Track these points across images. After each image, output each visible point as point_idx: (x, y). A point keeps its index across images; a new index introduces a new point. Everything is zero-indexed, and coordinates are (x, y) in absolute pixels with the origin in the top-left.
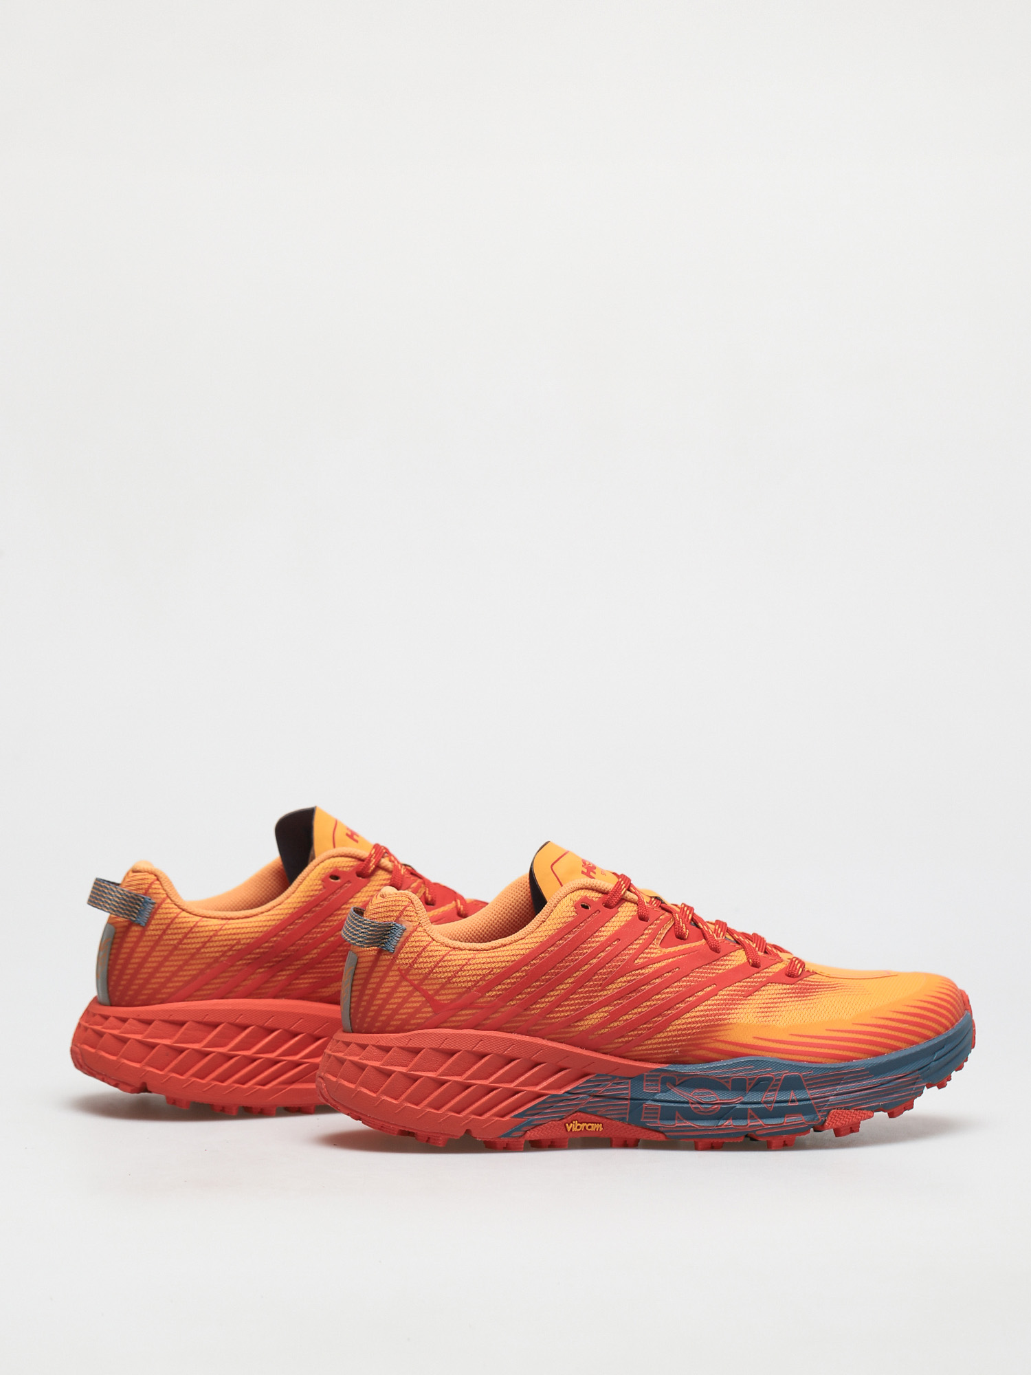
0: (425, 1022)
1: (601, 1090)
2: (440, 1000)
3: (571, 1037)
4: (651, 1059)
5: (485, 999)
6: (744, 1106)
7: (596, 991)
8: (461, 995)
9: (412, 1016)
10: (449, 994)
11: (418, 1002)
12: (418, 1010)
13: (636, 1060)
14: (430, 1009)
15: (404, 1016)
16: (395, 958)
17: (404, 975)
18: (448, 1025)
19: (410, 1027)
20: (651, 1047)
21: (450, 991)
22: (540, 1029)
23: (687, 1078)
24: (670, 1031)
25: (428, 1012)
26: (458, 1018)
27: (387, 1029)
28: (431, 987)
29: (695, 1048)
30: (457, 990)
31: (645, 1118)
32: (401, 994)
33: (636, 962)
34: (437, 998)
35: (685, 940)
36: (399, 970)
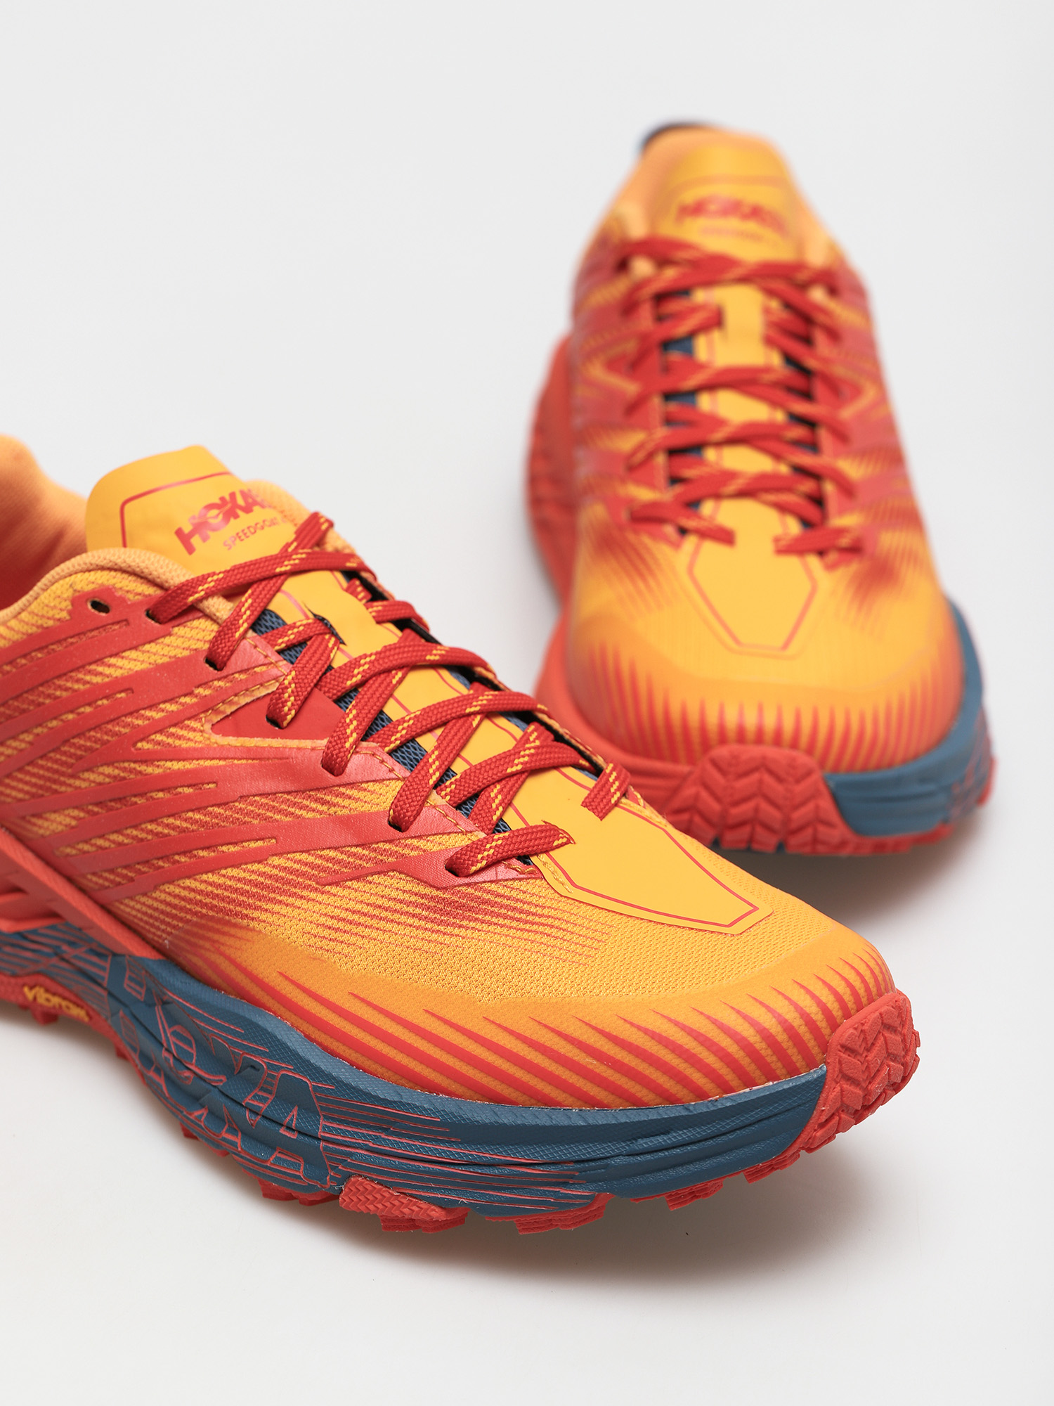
4: (141, 933)
7: (63, 774)
13: (121, 924)
33: (139, 745)
35: (280, 727)
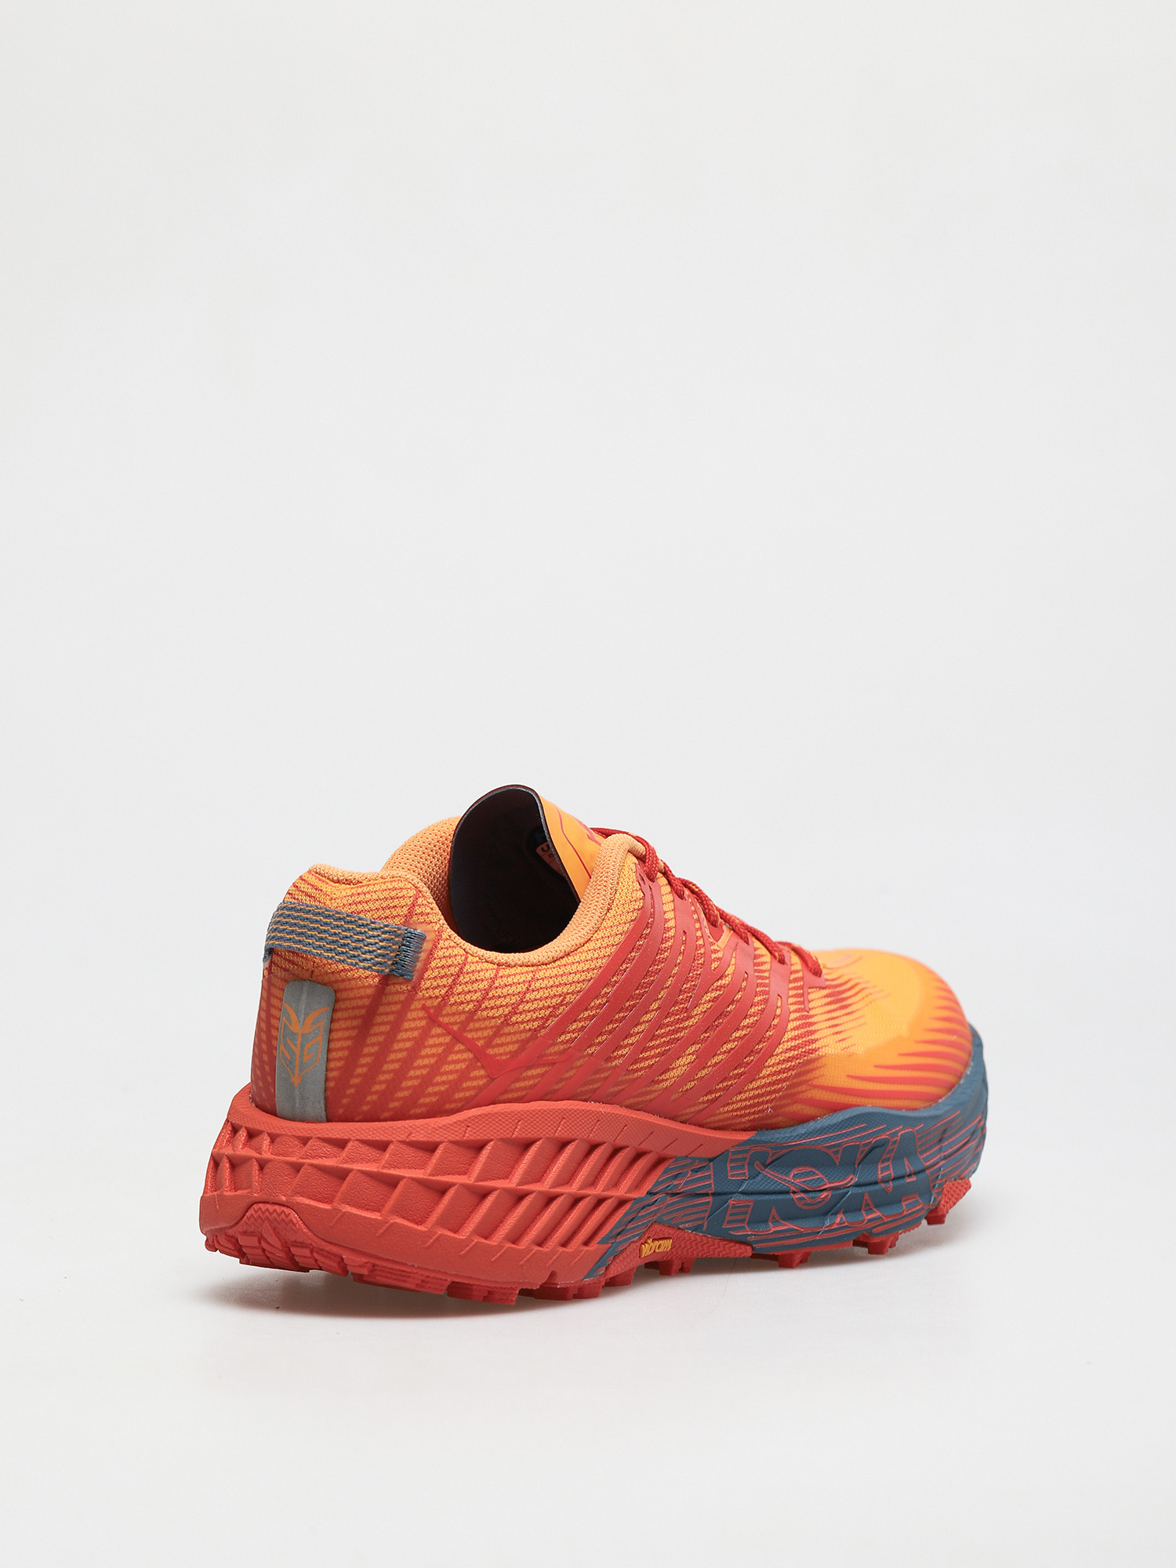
0: (476, 1095)
1: (681, 1185)
2: (496, 1055)
3: (651, 1101)
4: (733, 1125)
5: (556, 1048)
6: (860, 1190)
7: (683, 1020)
8: (524, 1043)
9: (455, 1086)
10: (508, 1043)
11: (464, 1060)
12: (464, 1075)
13: (715, 1129)
14: (482, 1072)
15: (443, 1088)
16: (416, 988)
17: (433, 1017)
18: (510, 1096)
19: (453, 1106)
20: (739, 1105)
21: (509, 1039)
22: (619, 1092)
23: (785, 1151)
24: (764, 1077)
25: (481, 1077)
26: (522, 1084)
27: (413, 1112)
28: (479, 1034)
29: (789, 1101)
30: (518, 1036)
31: (729, 1222)
32: (434, 1051)
34: (491, 1051)
36: (424, 1008)
